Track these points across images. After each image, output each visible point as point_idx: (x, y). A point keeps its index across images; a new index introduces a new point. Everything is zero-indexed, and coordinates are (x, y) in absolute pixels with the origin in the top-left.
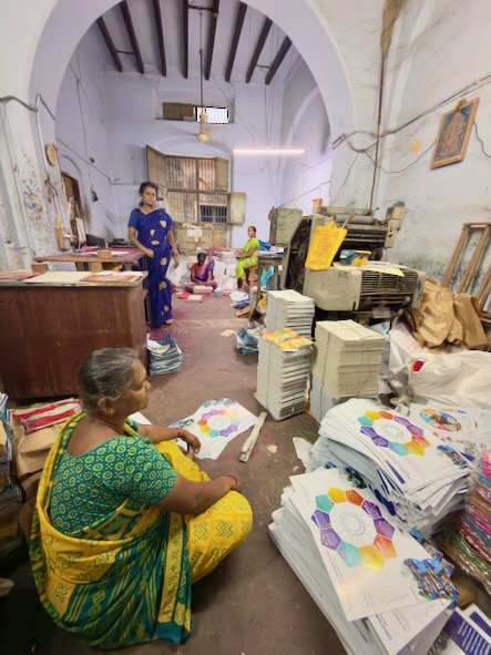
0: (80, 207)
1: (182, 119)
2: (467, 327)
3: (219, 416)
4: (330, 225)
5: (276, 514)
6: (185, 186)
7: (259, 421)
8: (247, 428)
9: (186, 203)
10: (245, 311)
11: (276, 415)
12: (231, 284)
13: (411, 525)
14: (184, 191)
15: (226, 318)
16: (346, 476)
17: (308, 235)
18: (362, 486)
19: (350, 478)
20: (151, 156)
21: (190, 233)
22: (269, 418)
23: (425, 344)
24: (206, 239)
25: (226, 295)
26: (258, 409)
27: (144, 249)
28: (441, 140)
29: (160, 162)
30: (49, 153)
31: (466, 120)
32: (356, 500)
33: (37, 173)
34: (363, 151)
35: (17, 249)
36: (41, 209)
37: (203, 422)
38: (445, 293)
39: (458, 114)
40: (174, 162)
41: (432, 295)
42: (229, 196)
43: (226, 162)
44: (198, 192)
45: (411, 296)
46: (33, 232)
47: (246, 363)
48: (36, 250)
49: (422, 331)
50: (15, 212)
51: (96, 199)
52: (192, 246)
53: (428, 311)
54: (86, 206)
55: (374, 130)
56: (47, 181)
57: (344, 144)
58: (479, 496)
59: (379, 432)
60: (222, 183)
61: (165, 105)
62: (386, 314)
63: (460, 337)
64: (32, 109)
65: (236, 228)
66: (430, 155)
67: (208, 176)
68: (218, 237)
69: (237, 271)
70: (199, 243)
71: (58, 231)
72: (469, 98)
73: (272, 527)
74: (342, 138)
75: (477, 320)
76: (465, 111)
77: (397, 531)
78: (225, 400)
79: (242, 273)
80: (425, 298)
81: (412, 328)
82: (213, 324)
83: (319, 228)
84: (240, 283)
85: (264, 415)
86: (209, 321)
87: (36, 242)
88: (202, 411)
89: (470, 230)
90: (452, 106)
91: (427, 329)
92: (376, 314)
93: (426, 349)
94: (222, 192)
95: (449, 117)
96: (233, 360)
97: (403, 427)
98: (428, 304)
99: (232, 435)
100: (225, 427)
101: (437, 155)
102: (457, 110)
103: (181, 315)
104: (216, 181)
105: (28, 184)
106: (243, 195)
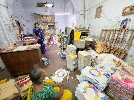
0: (20, 28)
1: (42, 7)
2: (104, 49)
3: (60, 72)
4: (78, 31)
5: (76, 92)
6: (44, 21)
7: (68, 72)
8: (66, 74)
9: (45, 25)
10: (61, 48)
11: (72, 71)
12: (57, 42)
13: (101, 90)
14: (44, 22)
15: (57, 50)
16: (88, 82)
17: (74, 33)
18: (91, 84)
19: (89, 83)
20: (36, 15)
21: (47, 31)
22: (70, 71)
23: (97, 53)
24: (50, 32)
25: (56, 45)
26: (68, 70)
27: (38, 38)
28: (96, 13)
29: (38, 16)
30: (12, 17)
31: (101, 9)
32: (91, 87)
33: (10, 22)
34: (82, 14)
35: (7, 40)
36: (12, 31)
37: (57, 75)
38: (100, 43)
39: (99, 8)
40: (41, 16)
41: (98, 43)
42: (54, 23)
43: (53, 16)
44: (47, 22)
45: (94, 44)
46: (11, 36)
47: (64, 60)
48: (12, 40)
49: (96, 50)
50: (6, 32)
51: (24, 25)
52: (47, 34)
53: (97, 46)
54: (22, 27)
55: (84, 10)
56: (13, 24)
57: (78, 13)
58: (111, 83)
59: (93, 73)
60: (53, 20)
61: (38, 3)
62: (90, 48)
63: (103, 51)
64: (7, 7)
65: (57, 30)
66: (94, 16)
67: (49, 18)
68: (53, 32)
69: (58, 39)
70: (49, 33)
71: (17, 35)
72: (101, 5)
73: (75, 95)
74: (77, 12)
75: (106, 47)
76: (100, 7)
77: (99, 92)
78: (61, 69)
79: (59, 39)
80: (97, 44)
81: (95, 50)
82: (55, 51)
83: (76, 32)
84: (59, 41)
85: (69, 71)
86: (54, 51)
87: (12, 38)
88: (57, 72)
89: (103, 30)
90: (98, 6)
91: (97, 50)
92: (88, 48)
93: (97, 54)
94: (53, 22)
95: (98, 9)
96: (61, 59)
97: (97, 71)
98: (97, 45)
99: (64, 76)
100: (62, 75)
101: (96, 16)
102: (99, 7)
103: (48, 50)
104: (51, 20)
105: (8, 25)
106: (57, 23)
